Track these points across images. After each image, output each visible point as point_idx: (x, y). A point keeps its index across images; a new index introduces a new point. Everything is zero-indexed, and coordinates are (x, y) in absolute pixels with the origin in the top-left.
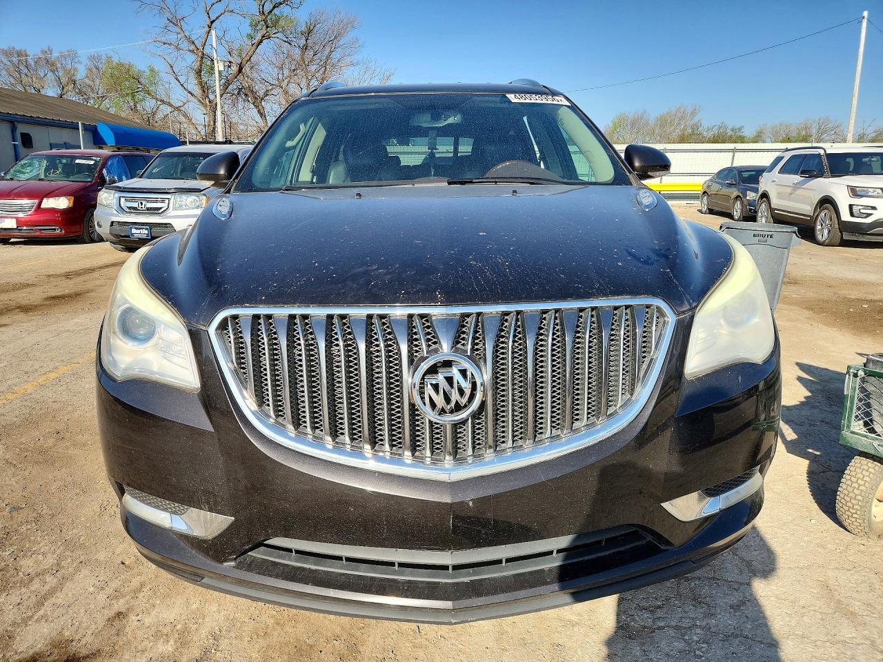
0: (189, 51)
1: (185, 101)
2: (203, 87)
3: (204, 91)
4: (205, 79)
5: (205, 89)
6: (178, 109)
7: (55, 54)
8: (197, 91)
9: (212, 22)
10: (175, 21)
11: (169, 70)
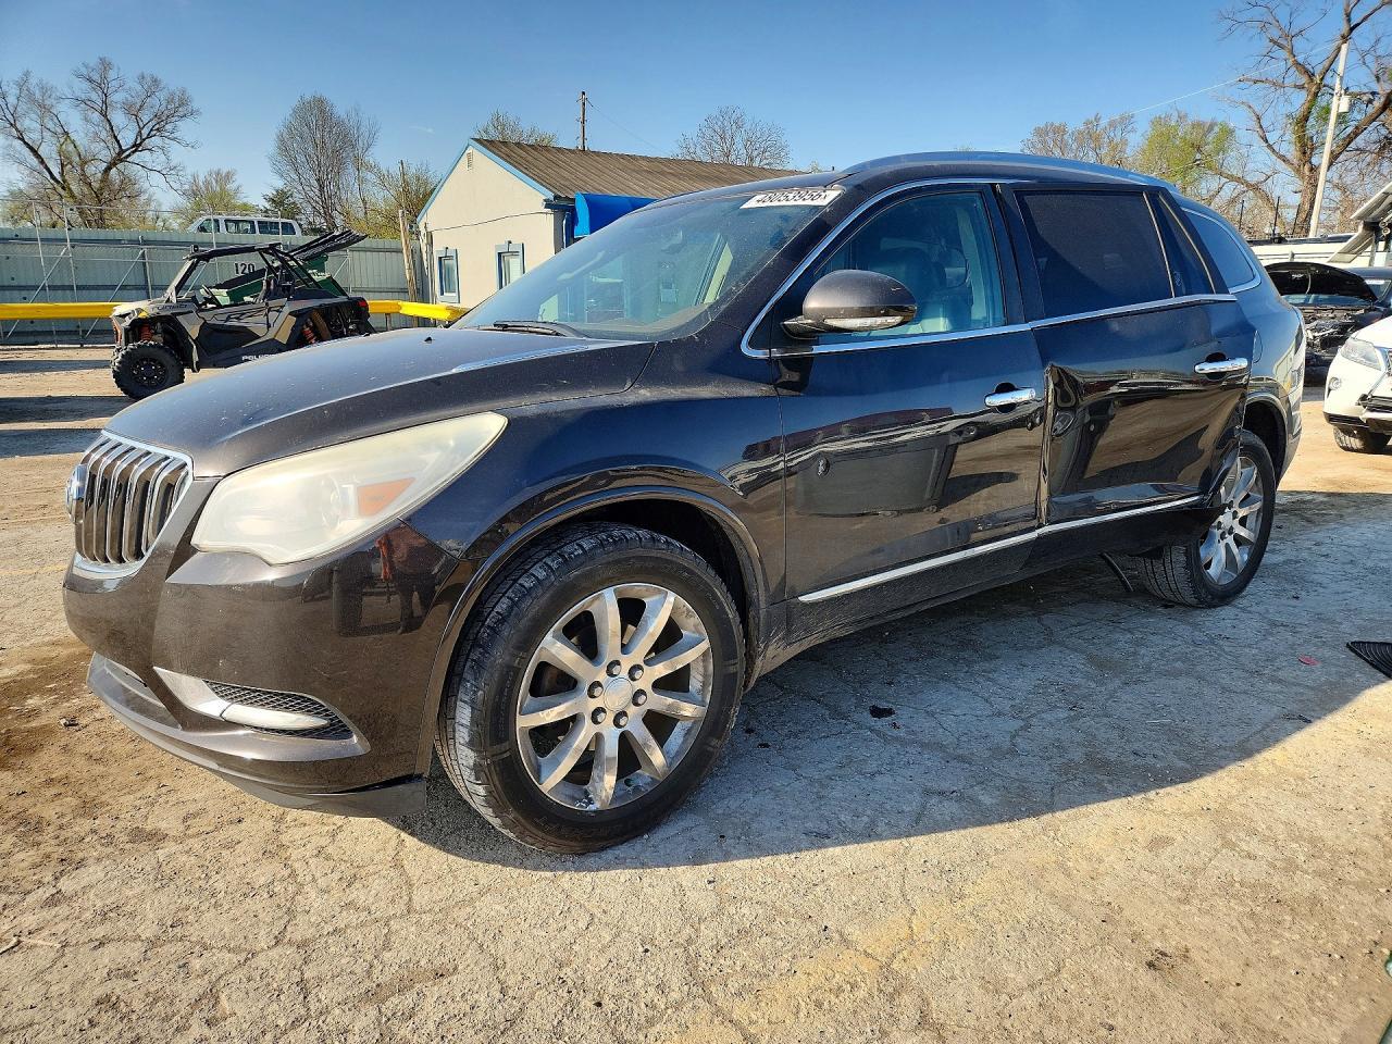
0: (1296, 86)
1: (1269, 174)
2: (1304, 145)
3: (1304, 153)
4: (1310, 132)
5: (1307, 148)
6: (1255, 188)
7: (1104, 123)
8: (1291, 151)
9: (1352, 29)
10: (1284, 41)
11: (1253, 124)
